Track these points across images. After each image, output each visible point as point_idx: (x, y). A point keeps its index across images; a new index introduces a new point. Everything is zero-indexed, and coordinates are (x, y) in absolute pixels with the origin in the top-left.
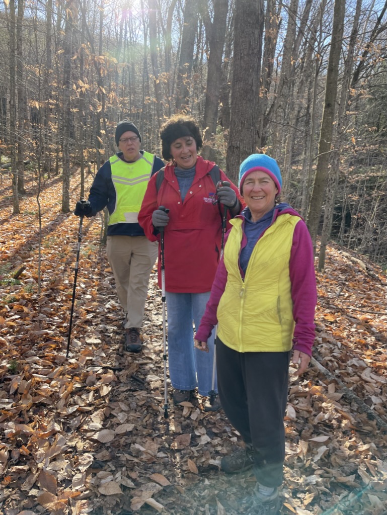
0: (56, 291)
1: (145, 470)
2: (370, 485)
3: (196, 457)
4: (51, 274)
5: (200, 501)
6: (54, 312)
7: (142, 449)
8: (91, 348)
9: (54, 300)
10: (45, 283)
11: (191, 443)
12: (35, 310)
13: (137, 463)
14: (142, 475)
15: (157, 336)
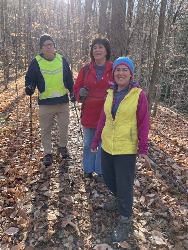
0: (25, 126)
1: (68, 209)
2: (174, 217)
3: (92, 203)
4: (23, 118)
5: (93, 223)
6: (25, 137)
7: (67, 199)
8: (42, 153)
9: (25, 130)
10: (20, 123)
11: (90, 197)
12: (16, 135)
13: (64, 206)
14: (67, 211)
15: (74, 148)
